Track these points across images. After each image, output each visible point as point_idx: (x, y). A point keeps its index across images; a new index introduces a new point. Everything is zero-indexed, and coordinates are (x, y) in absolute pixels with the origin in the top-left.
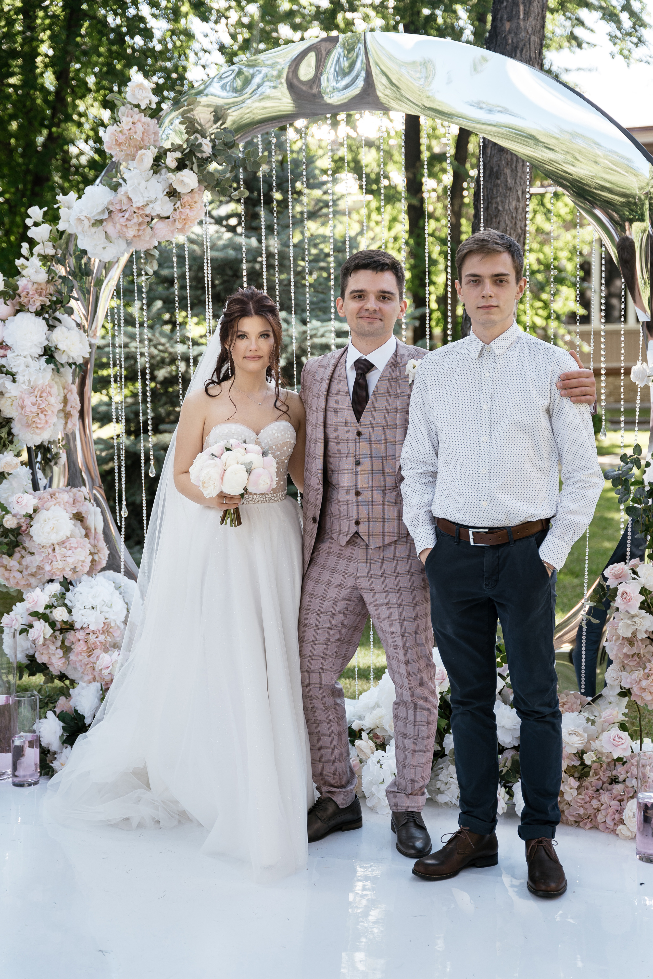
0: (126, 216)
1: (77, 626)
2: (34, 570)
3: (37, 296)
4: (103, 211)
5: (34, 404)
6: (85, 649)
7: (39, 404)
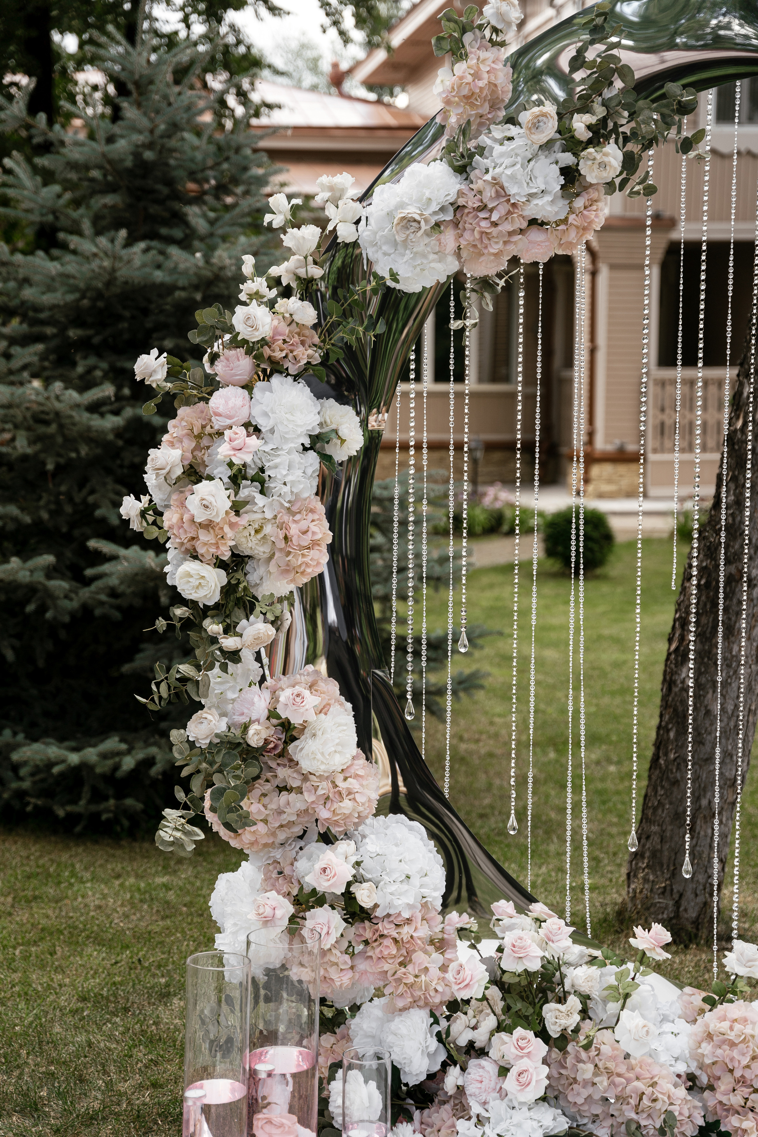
0: (495, 217)
1: (379, 913)
2: (294, 818)
3: (301, 348)
4: (442, 209)
5: (305, 533)
6: (394, 952)
7: (314, 533)
